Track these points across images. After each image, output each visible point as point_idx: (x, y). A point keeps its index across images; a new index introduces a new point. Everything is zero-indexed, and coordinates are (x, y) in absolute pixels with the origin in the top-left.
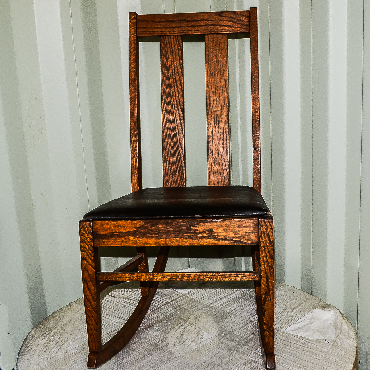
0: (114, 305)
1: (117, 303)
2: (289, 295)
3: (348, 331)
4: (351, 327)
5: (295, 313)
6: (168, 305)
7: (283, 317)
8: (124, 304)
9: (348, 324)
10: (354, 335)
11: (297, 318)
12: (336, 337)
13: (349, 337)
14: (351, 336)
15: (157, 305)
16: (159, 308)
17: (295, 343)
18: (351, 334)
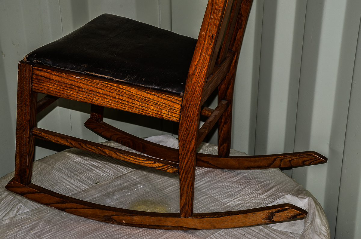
0: (80, 167)
1: (83, 165)
2: (264, 175)
3: (319, 226)
4: (324, 221)
5: (266, 196)
6: (135, 173)
7: (252, 199)
8: (90, 167)
9: (322, 217)
10: (326, 231)
11: (267, 203)
12: (304, 231)
13: (320, 232)
14: (322, 232)
15: (124, 171)
16: (124, 175)
17: (257, 231)
18: (323, 229)
